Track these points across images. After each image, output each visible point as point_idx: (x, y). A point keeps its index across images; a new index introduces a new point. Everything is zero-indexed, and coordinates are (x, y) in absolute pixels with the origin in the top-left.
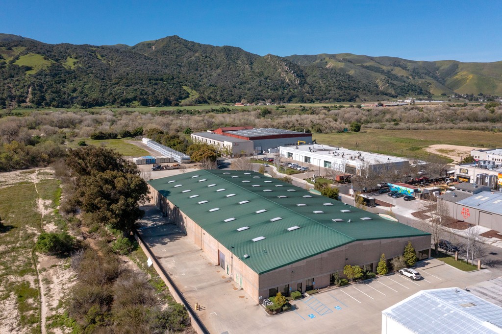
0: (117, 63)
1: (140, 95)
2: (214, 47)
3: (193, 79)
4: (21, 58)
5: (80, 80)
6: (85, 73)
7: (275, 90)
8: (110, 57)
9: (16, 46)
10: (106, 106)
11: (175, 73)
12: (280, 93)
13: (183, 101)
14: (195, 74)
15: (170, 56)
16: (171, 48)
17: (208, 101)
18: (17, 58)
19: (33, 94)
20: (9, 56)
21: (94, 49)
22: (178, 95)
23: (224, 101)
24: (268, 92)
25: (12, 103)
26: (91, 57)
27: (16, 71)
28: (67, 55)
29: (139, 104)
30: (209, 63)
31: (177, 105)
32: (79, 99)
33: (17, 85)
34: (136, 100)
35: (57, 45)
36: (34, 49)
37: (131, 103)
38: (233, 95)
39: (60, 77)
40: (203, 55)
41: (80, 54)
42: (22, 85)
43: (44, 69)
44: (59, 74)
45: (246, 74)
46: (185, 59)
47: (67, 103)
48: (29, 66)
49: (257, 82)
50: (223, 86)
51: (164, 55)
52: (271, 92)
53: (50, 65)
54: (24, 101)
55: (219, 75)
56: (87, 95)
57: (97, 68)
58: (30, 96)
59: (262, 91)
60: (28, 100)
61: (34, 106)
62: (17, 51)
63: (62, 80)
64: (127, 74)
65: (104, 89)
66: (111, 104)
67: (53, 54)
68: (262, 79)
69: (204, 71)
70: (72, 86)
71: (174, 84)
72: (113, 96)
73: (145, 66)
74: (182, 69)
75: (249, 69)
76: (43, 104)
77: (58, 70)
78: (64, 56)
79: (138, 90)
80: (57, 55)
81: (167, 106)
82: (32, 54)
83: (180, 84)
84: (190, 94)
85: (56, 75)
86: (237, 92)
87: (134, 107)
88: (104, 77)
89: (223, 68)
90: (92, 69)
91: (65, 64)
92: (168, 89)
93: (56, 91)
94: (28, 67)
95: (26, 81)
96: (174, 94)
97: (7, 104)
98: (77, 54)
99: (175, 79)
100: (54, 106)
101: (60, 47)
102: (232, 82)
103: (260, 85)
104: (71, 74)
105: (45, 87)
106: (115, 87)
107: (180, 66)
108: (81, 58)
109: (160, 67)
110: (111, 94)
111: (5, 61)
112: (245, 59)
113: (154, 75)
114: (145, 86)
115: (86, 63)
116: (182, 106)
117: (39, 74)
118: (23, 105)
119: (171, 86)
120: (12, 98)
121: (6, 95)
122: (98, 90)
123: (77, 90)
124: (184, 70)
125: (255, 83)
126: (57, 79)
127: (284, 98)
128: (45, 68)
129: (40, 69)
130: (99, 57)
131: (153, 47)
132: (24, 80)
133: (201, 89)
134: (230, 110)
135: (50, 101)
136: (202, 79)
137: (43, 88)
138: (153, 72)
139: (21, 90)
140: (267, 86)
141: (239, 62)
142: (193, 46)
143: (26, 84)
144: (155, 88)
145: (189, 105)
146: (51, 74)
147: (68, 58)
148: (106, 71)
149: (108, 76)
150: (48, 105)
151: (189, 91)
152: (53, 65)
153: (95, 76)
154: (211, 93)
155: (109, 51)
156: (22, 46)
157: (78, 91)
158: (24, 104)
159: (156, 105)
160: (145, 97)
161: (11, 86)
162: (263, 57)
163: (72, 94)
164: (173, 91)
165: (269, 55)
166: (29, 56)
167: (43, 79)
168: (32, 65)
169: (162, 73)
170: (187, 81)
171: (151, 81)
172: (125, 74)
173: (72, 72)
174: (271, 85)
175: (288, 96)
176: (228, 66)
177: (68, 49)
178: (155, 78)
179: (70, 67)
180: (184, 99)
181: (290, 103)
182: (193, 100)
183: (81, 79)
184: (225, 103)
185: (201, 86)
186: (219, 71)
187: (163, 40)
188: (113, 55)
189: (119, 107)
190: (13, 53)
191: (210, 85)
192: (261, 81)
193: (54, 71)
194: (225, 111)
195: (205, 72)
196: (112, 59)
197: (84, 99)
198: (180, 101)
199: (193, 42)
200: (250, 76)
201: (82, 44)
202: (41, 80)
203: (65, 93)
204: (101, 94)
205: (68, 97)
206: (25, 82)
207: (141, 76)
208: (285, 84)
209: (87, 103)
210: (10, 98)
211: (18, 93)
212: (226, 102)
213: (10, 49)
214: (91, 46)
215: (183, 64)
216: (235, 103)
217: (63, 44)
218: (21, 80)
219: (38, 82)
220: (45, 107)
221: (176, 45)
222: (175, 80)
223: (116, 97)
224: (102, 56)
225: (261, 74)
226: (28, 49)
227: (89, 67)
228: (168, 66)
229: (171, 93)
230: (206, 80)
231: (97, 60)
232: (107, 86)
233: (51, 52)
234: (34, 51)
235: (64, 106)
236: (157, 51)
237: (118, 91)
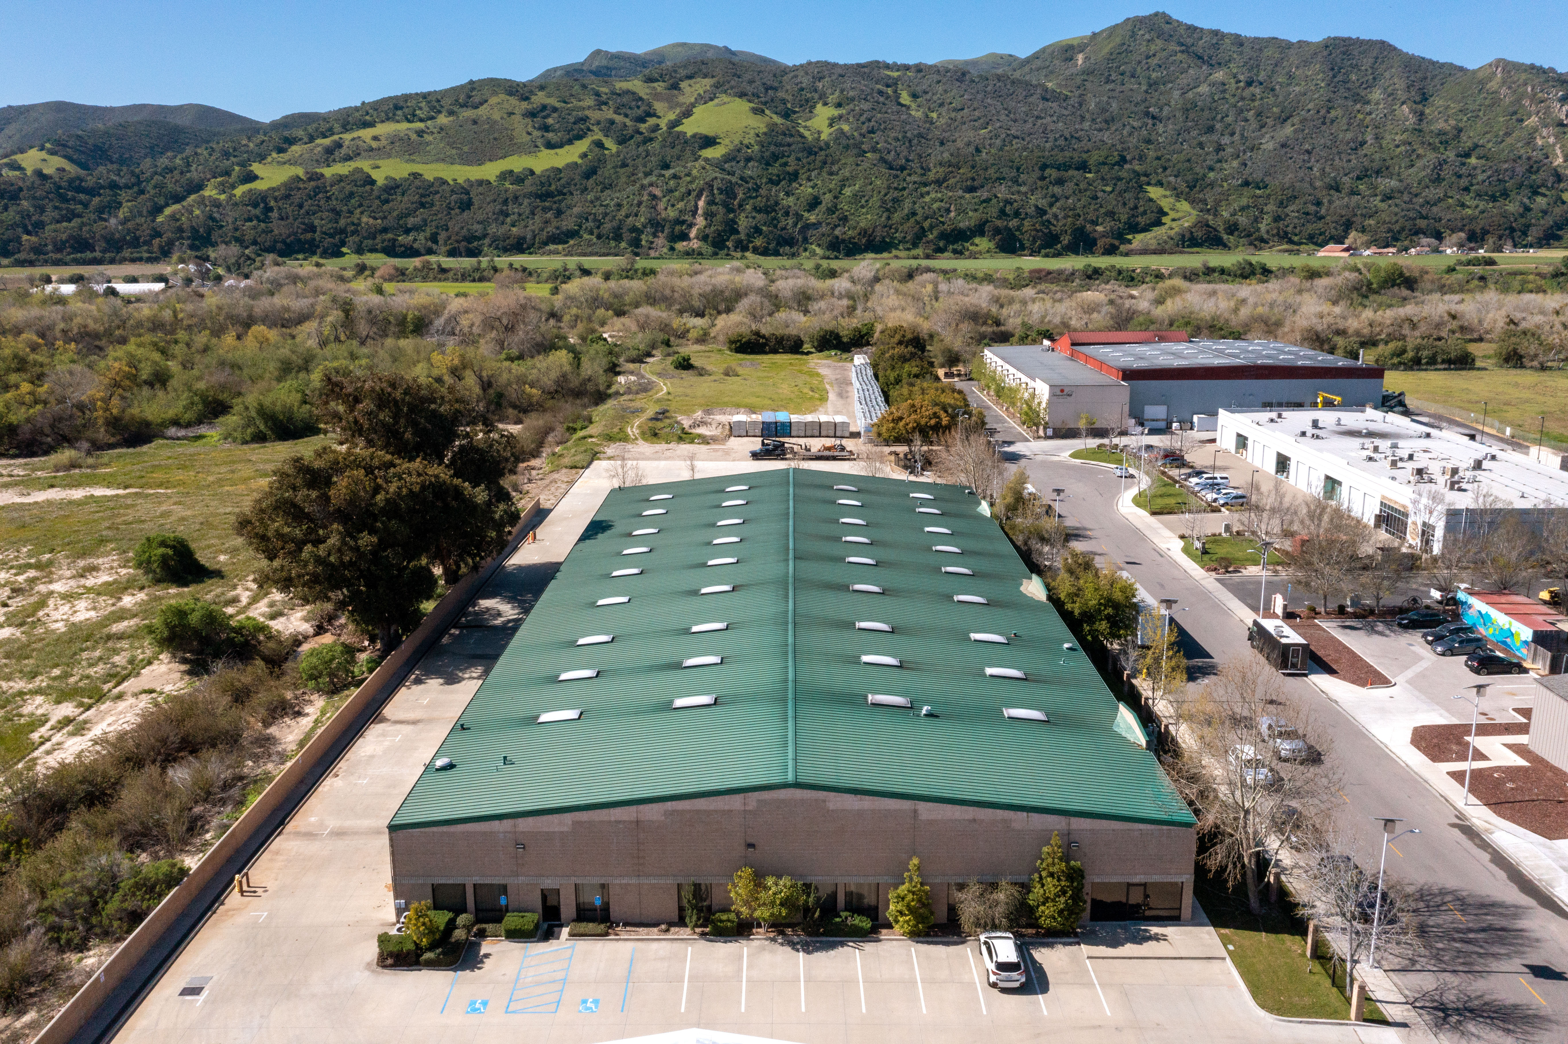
0: (953, 115)
1: (999, 218)
2: (1289, 45)
3: (1189, 160)
4: (698, 111)
5: (831, 174)
6: (855, 151)
7: (1493, 198)
8: (935, 98)
9: (690, 77)
10: (895, 252)
11: (1133, 141)
12: (1512, 207)
13: (1140, 237)
14: (1201, 145)
15: (1128, 86)
16: (1135, 57)
17: (1225, 237)
18: (688, 114)
19: (708, 215)
20: (671, 108)
21: (895, 74)
22: (1124, 218)
23: (1285, 237)
24: (1463, 205)
25: (656, 240)
26: (882, 99)
27: (676, 151)
28: (816, 96)
29: (992, 245)
30: (1257, 103)
31: (1111, 251)
32: (824, 229)
33: (671, 191)
34: (982, 234)
35: (796, 68)
36: (733, 83)
37: (967, 245)
38: (1321, 218)
39: (785, 164)
40: (1242, 77)
41: (851, 94)
42: (683, 190)
43: (746, 142)
44: (783, 156)
45: (1388, 137)
46: (1176, 94)
47: (790, 242)
48: (711, 133)
49: (1424, 168)
50: (1293, 187)
51: (1108, 81)
52: (1473, 206)
53: (765, 130)
54: (684, 237)
55: (1283, 146)
56: (845, 219)
57: (893, 134)
58: (700, 221)
59: (1440, 200)
60: (693, 233)
61: (707, 249)
62: (691, 90)
63: (789, 173)
64: (978, 150)
65: (895, 200)
66: (908, 245)
67: (781, 94)
68: (1451, 155)
69: (1232, 134)
70: (810, 190)
71: (1120, 179)
72: (918, 223)
73: (1040, 121)
74: (1160, 128)
75: (1412, 119)
76: (730, 244)
77: (781, 145)
78: (807, 101)
79: (994, 201)
80: (790, 98)
81: (1077, 253)
82: (725, 98)
83: (1139, 182)
84: (1166, 214)
85: (775, 157)
86: (1340, 203)
87: (974, 256)
88: (908, 160)
89: (1303, 121)
90: (876, 137)
91: (809, 123)
92: (1095, 198)
93: (767, 206)
94: (706, 137)
95: (695, 178)
96: (1111, 214)
97: (643, 243)
98: (842, 91)
99: (1131, 163)
100: (756, 251)
101: (802, 73)
102: (1327, 170)
103: (1438, 180)
104: (816, 154)
105: (741, 196)
106: (928, 193)
107: (1154, 118)
108: (851, 106)
109: (1086, 125)
110: (914, 214)
111: (658, 121)
112: (1400, 84)
113: (1062, 150)
114: (1023, 189)
115: (863, 119)
116: (1127, 254)
117: (729, 158)
118: (681, 246)
119: (1108, 189)
120: (657, 225)
121: (642, 220)
122: (878, 204)
123: (820, 203)
124: (1164, 132)
125: (1416, 174)
126: (775, 171)
127: (1528, 226)
128: (750, 139)
129: (737, 142)
130: (905, 98)
131: (1080, 58)
132: (689, 174)
133: (1210, 197)
134: (1270, 272)
135: (748, 235)
136: (1220, 161)
137: (735, 198)
138: (1061, 142)
139: (680, 205)
140: (1464, 182)
141: (1376, 95)
142: (1216, 46)
143: (694, 186)
144: (1053, 196)
145: (1155, 252)
146: (763, 157)
147: (819, 106)
148: (915, 141)
149: (920, 156)
150: (742, 246)
151: (1165, 204)
152: (772, 127)
153: (881, 158)
154: (1242, 209)
155: (936, 77)
156: (705, 76)
157: (822, 208)
158: (685, 243)
159: (1043, 251)
160: (1013, 223)
161: (657, 192)
162: (1474, 72)
163: (806, 214)
164: (1111, 202)
165: (1499, 62)
166: (718, 105)
167: (738, 172)
168: (720, 133)
169: (1090, 145)
170: (1165, 169)
171: (1048, 172)
172: (971, 149)
173: (821, 149)
174: (1480, 178)
175: (1549, 221)
176: (1323, 112)
177: (820, 79)
178: (1061, 160)
179: (819, 133)
180: (1145, 229)
181: (1549, 246)
182: (1172, 233)
183: (835, 168)
184: (1285, 247)
185: (1212, 185)
186: (1288, 130)
187: (1112, 31)
188: (946, 91)
189: (928, 257)
190: (681, 99)
191: (1246, 184)
192: (1441, 164)
193: (772, 148)
194: (1253, 273)
195: (1237, 137)
196: (941, 105)
197: (837, 232)
198: (1130, 237)
199: (1216, 33)
200: (1403, 148)
201: (863, 61)
202: (733, 174)
203: (787, 214)
204: (885, 215)
205: (795, 225)
206: (691, 182)
207: (1017, 154)
208: (1542, 175)
209: (843, 241)
210: (652, 225)
211: (672, 214)
212: (1291, 242)
213: (675, 87)
214: (887, 66)
215: (1166, 111)
216: (1322, 245)
217: (810, 63)
218: (682, 175)
219: (722, 179)
220: (733, 253)
221: (1153, 47)
222: (1127, 166)
223: (926, 225)
224: (914, 96)
225: (1445, 140)
226: (717, 86)
227: (870, 132)
228: (1113, 120)
229: (1102, 210)
230: (1235, 164)
231: (895, 108)
232: (904, 189)
233: (775, 89)
234: (732, 88)
235: (781, 251)
236: (1088, 72)
237: (935, 206)
